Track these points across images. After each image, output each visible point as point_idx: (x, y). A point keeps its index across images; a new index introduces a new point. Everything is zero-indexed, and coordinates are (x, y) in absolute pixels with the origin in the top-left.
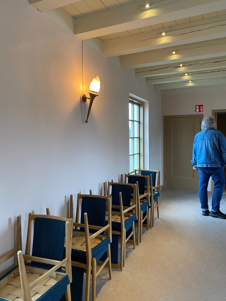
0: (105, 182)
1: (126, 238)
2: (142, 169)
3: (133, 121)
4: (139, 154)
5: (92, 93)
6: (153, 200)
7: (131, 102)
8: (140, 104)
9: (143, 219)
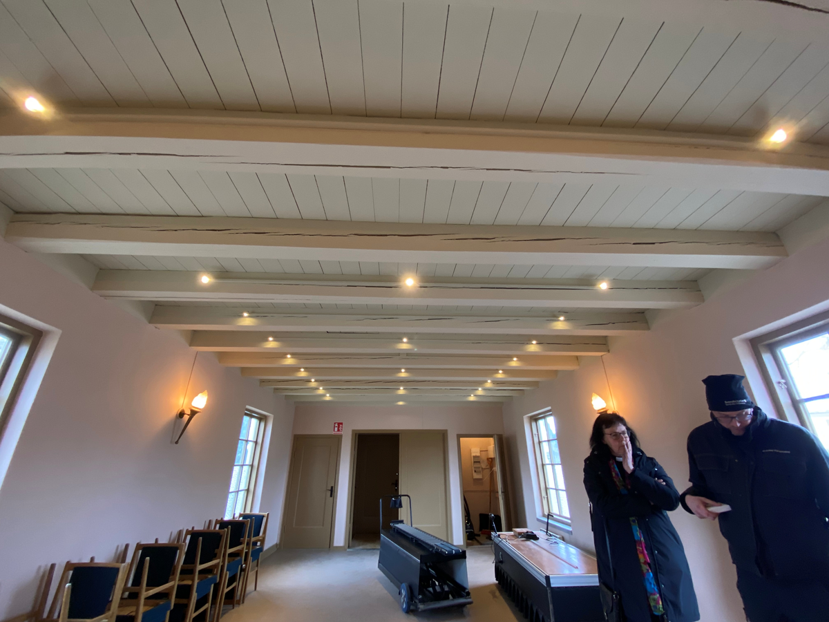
0: (181, 529)
1: (195, 611)
2: (248, 512)
3: (247, 441)
4: (248, 490)
5: (194, 409)
6: (250, 558)
7: (246, 414)
8: (262, 418)
9: (228, 587)
